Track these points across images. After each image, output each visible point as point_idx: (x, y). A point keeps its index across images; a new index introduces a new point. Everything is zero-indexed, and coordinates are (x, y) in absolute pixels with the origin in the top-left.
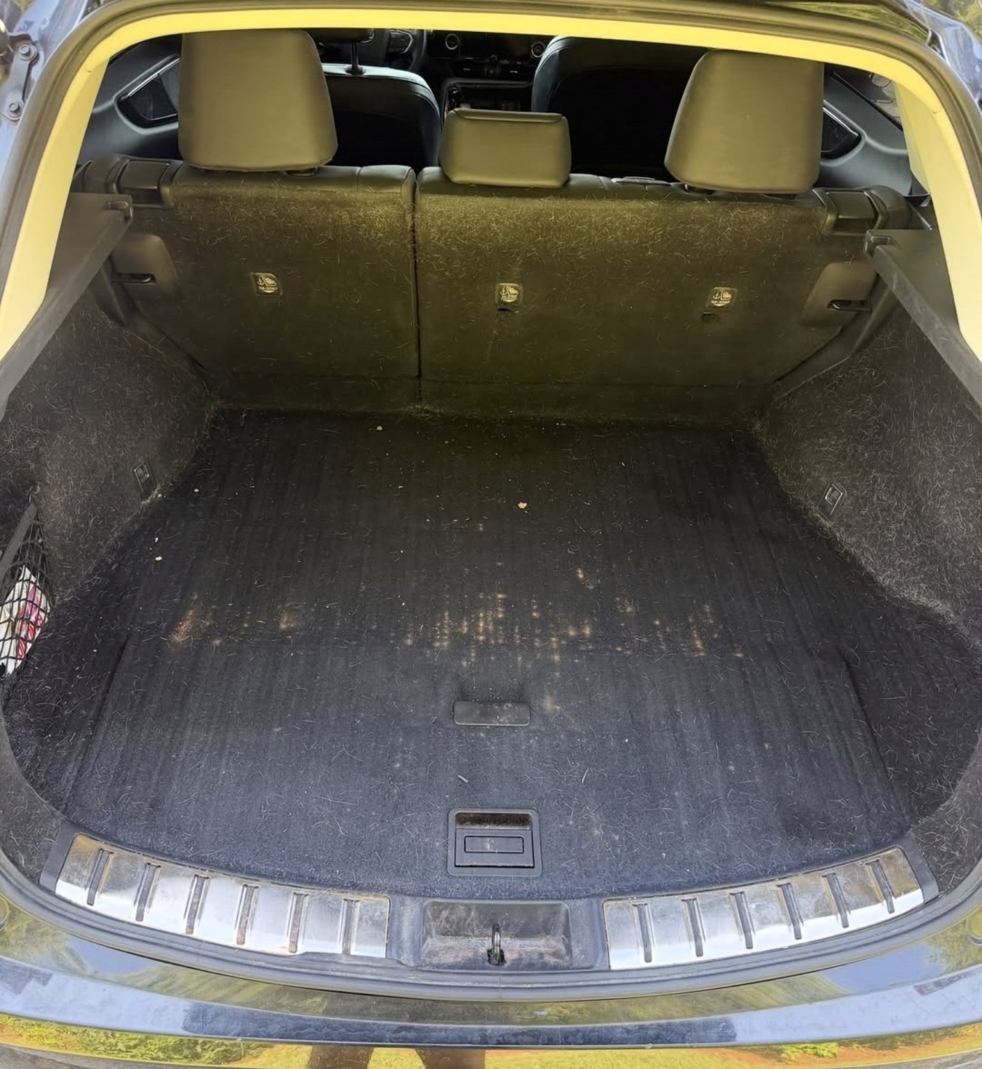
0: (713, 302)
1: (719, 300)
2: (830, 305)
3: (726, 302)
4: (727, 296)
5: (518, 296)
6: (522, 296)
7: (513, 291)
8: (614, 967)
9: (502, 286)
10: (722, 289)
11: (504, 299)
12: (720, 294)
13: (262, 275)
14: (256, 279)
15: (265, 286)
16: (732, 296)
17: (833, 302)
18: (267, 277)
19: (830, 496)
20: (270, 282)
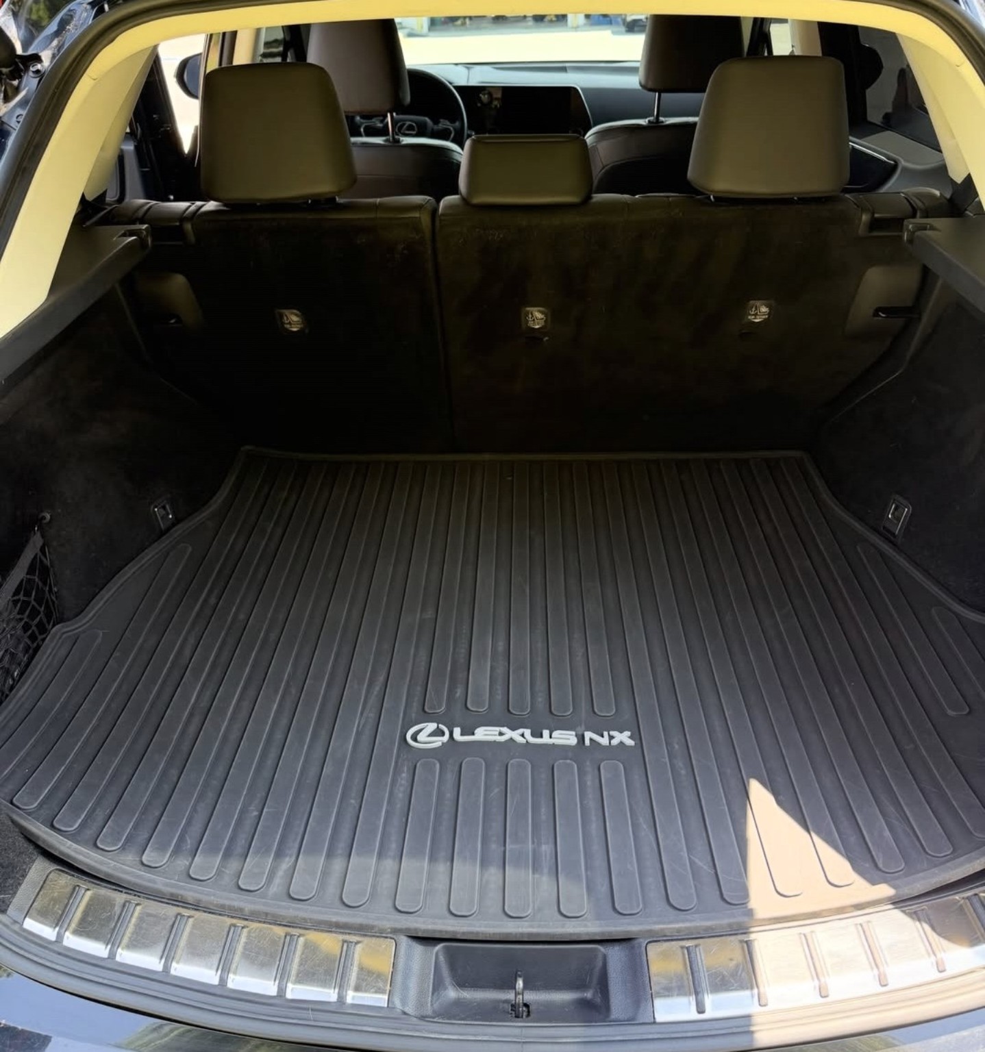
0: (750, 317)
1: (756, 315)
2: (876, 314)
3: (764, 317)
4: (764, 309)
5: (546, 321)
6: (549, 320)
7: (539, 315)
8: (659, 1018)
9: (528, 312)
10: (758, 303)
11: (531, 324)
12: (756, 309)
13: (286, 312)
14: (281, 316)
15: (290, 323)
16: (770, 309)
17: (878, 310)
18: (292, 313)
19: (893, 514)
20: (295, 319)
